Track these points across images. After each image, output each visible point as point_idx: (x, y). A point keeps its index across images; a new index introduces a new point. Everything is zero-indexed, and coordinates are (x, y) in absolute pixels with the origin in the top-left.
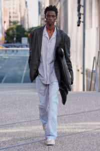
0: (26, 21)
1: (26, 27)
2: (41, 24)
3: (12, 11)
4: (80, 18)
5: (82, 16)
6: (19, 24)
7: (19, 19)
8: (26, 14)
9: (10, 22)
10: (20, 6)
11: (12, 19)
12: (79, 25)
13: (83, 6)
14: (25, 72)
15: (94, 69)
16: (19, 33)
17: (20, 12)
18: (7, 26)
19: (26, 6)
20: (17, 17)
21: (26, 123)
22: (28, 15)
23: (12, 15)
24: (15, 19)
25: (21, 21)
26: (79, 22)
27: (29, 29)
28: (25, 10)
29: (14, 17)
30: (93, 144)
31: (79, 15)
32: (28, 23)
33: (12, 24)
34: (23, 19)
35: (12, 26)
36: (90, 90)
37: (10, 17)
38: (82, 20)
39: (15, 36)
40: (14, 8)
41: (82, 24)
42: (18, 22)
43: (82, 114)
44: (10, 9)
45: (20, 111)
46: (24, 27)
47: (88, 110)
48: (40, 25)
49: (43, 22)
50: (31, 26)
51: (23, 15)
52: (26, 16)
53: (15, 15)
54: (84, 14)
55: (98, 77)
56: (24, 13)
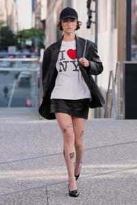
0: (15, 21)
1: (15, 30)
2: (36, 25)
4: (90, 17)
5: (93, 15)
6: (5, 25)
7: (5, 19)
8: (14, 11)
12: (88, 27)
15: (111, 88)
16: (4, 38)
17: (6, 8)
20: (2, 15)
21: (15, 164)
22: (17, 13)
25: (7, 21)
26: (89, 23)
27: (18, 32)
28: (13, 6)
30: (110, 192)
31: (90, 12)
32: (17, 24)
34: (10, 18)
36: (105, 117)
38: (93, 19)
41: (93, 25)
42: (3, 22)
43: (94, 150)
45: (6, 146)
46: (12, 29)
48: (34, 26)
49: (38, 23)
50: (21, 29)
51: (10, 12)
52: (14, 14)
54: (96, 12)
55: (116, 99)
56: (12, 10)
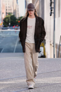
0: (17, 13)
3: (8, 6)
4: (51, 10)
5: (53, 9)
6: (12, 14)
7: (12, 11)
8: (17, 8)
9: (6, 13)
10: (13, 3)
11: (8, 11)
12: (51, 15)
13: (54, 3)
14: (16, 45)
16: (12, 21)
17: (13, 6)
18: (5, 16)
19: (17, 3)
20: (11, 10)
23: (8, 9)
24: (10, 11)
25: (14, 12)
26: (51, 13)
27: (19, 18)
28: (16, 5)
29: (9, 10)
31: (51, 8)
32: (18, 14)
33: (7, 14)
34: (15, 11)
35: (8, 16)
36: (58, 57)
37: (6, 10)
38: (53, 12)
39: (10, 22)
40: (9, 4)
41: (53, 14)
42: (12, 13)
44: (6, 4)
45: (12, 71)
46: (16, 16)
47: (57, 70)
50: (20, 16)
51: (15, 9)
52: (17, 10)
53: (10, 9)
56: (16, 7)
